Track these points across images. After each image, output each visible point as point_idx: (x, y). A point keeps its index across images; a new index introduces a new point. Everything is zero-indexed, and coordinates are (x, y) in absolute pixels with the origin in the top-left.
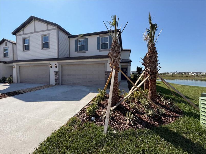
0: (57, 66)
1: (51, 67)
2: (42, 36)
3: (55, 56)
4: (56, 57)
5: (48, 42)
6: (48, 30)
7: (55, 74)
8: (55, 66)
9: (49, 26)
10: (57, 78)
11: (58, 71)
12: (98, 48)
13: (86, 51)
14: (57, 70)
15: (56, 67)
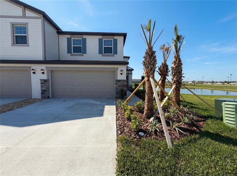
0: (45, 72)
1: (34, 73)
2: (13, 25)
3: (40, 57)
4: (42, 59)
5: (26, 36)
6: (24, 16)
7: (41, 83)
8: (42, 71)
9: (26, 10)
10: (44, 89)
11: (46, 79)
12: (100, 52)
13: (84, 54)
14: (45, 77)
15: (43, 73)
